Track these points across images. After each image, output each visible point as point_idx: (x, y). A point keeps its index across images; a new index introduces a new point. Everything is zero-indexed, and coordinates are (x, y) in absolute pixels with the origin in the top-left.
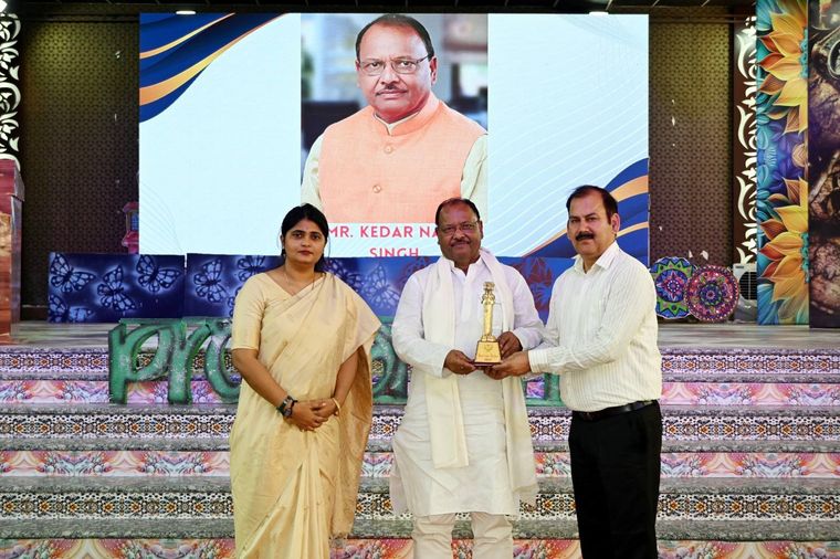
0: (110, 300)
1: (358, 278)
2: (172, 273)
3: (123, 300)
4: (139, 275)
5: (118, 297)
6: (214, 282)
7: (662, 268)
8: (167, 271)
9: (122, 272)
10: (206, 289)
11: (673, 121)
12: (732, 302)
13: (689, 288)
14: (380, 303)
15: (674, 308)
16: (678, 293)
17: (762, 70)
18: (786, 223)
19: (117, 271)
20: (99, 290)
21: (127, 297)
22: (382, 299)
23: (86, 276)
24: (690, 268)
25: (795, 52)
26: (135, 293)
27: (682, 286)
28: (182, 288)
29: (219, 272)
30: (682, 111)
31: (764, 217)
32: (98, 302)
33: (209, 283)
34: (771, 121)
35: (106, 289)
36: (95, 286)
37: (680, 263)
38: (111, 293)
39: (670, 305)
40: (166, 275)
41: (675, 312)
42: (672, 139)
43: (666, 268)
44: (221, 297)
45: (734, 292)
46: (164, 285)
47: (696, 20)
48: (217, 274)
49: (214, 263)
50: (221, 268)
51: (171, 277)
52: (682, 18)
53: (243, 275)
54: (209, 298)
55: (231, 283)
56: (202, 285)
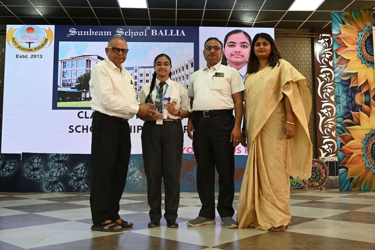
2: (13, 164)
6: (37, 169)
8: (10, 162)
10: (32, 173)
12: (325, 179)
14: (131, 181)
17: (337, 54)
18: (353, 135)
22: (132, 177)
25: (354, 44)
28: (19, 172)
29: (40, 163)
31: (341, 132)
33: (35, 169)
34: (342, 80)
39: (292, 181)
40: (10, 165)
41: (295, 184)
44: (41, 177)
45: (326, 173)
46: (9, 170)
47: (295, 36)
48: (39, 164)
49: (37, 158)
50: (42, 161)
51: (13, 166)
52: (288, 34)
53: (54, 165)
54: (34, 178)
55: (47, 169)
56: (31, 171)
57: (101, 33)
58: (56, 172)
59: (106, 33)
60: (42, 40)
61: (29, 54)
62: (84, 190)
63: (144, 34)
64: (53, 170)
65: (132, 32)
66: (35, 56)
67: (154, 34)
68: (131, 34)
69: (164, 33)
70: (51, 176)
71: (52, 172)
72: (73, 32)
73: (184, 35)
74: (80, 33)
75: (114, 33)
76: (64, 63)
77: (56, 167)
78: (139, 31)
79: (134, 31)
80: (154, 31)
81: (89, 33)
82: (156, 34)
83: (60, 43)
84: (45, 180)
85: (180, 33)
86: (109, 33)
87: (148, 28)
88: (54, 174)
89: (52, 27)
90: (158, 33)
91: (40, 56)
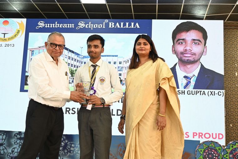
1: (73, 145)
6: (2, 144)
7: (232, 147)
11: (236, 74)
29: (5, 140)
42: (236, 83)
43: (234, 147)
44: (4, 152)
48: (3, 140)
49: (2, 135)
50: (6, 137)
53: (16, 142)
55: (10, 145)
57: (65, 26)
58: (18, 148)
59: (70, 26)
60: (15, 32)
61: (4, 43)
63: (103, 26)
64: (15, 146)
65: (92, 25)
66: (8, 45)
67: (112, 26)
68: (91, 26)
69: (120, 26)
70: (13, 152)
71: (14, 148)
72: (41, 24)
73: (138, 27)
74: (47, 26)
75: (76, 25)
76: (32, 51)
77: (17, 143)
78: (98, 24)
79: (94, 24)
80: (112, 24)
81: (55, 26)
82: (113, 26)
83: (31, 34)
84: (8, 155)
85: (134, 25)
86: (72, 26)
87: (107, 21)
88: (16, 150)
89: (24, 20)
90: (115, 25)
91: (12, 45)
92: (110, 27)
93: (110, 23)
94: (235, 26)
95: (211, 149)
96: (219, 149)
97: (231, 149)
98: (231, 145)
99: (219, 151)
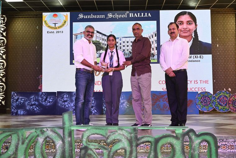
0: (31, 107)
2: (52, 98)
3: (36, 107)
4: (41, 99)
5: (34, 106)
6: (66, 101)
7: (219, 95)
8: (50, 97)
9: (35, 98)
10: (63, 103)
11: (218, 46)
13: (229, 101)
14: (122, 108)
15: (224, 108)
16: (225, 103)
19: (34, 97)
20: (28, 104)
21: (37, 106)
22: (123, 106)
23: (24, 100)
24: (229, 94)
26: (40, 105)
27: (226, 101)
28: (55, 103)
30: (220, 42)
32: (28, 108)
33: (65, 101)
35: (30, 104)
36: (27, 103)
37: (225, 93)
38: (32, 105)
39: (222, 107)
40: (50, 99)
41: (224, 110)
42: (217, 52)
43: (220, 95)
44: (68, 106)
46: (49, 102)
47: (224, 13)
48: (67, 98)
49: (66, 95)
50: (68, 96)
51: (52, 99)
52: (219, 12)
54: (64, 107)
55: (72, 101)
56: (62, 102)
57: (99, 17)
59: (102, 17)
60: (62, 22)
61: (55, 31)
62: (94, 113)
63: (125, 16)
65: (118, 15)
66: (59, 32)
67: (131, 16)
68: (117, 16)
69: (137, 15)
72: (81, 16)
73: (150, 16)
74: (85, 17)
75: (106, 16)
76: (76, 36)
78: (122, 15)
79: (119, 15)
80: (131, 14)
81: (91, 17)
82: (133, 16)
83: (74, 23)
84: (71, 108)
85: (147, 15)
87: (128, 12)
89: (69, 13)
90: (134, 15)
91: (61, 32)
92: (130, 16)
93: (130, 14)
94: (216, 12)
95: (206, 97)
96: (211, 96)
97: (218, 96)
98: (218, 94)
99: (211, 98)
